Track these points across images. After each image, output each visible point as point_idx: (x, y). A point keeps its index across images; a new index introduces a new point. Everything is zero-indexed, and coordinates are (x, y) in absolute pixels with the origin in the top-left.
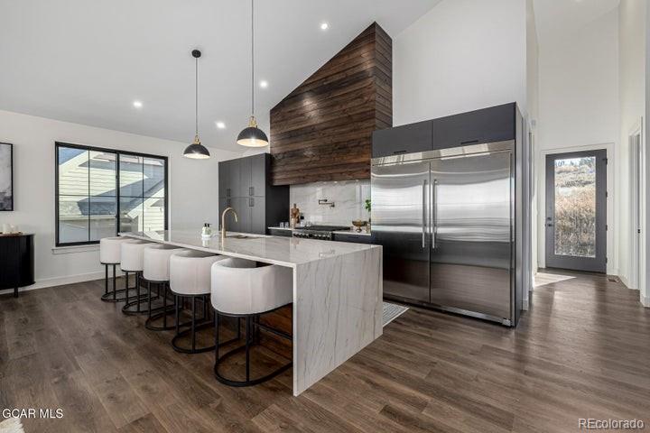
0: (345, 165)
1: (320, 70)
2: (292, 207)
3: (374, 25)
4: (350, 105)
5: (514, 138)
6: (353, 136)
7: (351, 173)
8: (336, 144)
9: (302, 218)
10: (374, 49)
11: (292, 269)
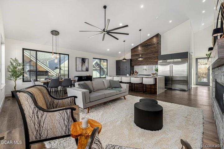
0: (151, 62)
1: (145, 42)
2: (135, 71)
3: (158, 34)
4: (152, 49)
5: (188, 58)
6: (153, 56)
7: (152, 63)
8: (149, 57)
9: (138, 73)
10: (158, 39)
11: (157, 78)
